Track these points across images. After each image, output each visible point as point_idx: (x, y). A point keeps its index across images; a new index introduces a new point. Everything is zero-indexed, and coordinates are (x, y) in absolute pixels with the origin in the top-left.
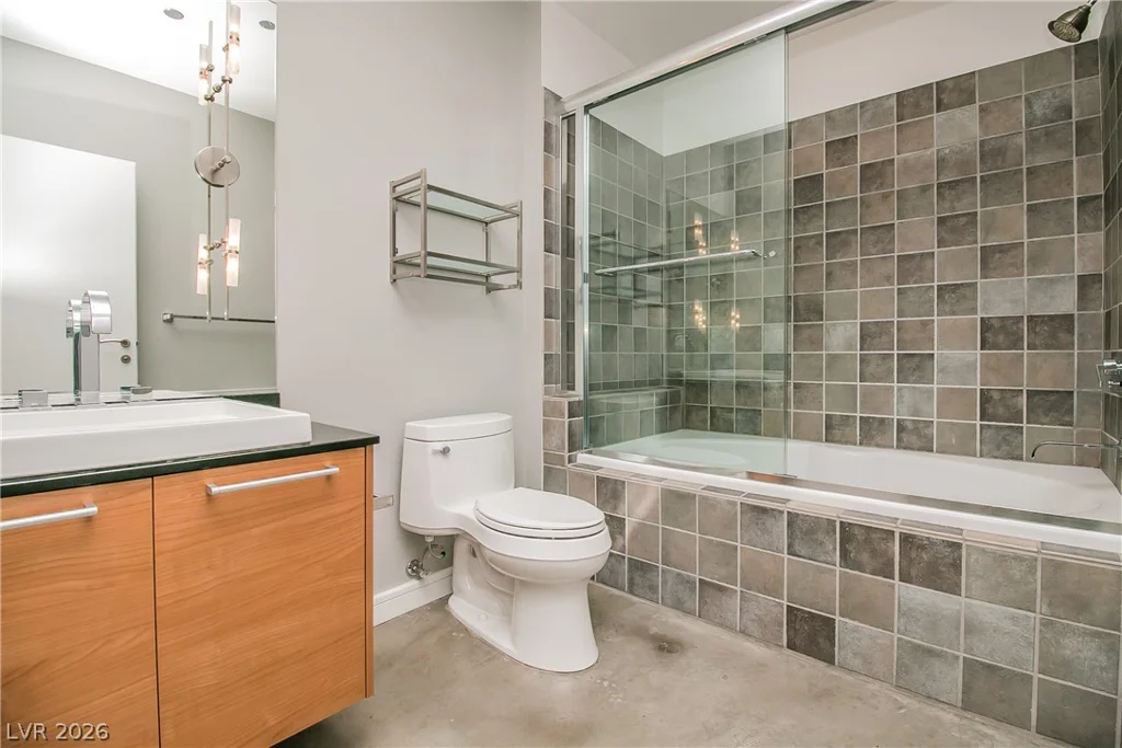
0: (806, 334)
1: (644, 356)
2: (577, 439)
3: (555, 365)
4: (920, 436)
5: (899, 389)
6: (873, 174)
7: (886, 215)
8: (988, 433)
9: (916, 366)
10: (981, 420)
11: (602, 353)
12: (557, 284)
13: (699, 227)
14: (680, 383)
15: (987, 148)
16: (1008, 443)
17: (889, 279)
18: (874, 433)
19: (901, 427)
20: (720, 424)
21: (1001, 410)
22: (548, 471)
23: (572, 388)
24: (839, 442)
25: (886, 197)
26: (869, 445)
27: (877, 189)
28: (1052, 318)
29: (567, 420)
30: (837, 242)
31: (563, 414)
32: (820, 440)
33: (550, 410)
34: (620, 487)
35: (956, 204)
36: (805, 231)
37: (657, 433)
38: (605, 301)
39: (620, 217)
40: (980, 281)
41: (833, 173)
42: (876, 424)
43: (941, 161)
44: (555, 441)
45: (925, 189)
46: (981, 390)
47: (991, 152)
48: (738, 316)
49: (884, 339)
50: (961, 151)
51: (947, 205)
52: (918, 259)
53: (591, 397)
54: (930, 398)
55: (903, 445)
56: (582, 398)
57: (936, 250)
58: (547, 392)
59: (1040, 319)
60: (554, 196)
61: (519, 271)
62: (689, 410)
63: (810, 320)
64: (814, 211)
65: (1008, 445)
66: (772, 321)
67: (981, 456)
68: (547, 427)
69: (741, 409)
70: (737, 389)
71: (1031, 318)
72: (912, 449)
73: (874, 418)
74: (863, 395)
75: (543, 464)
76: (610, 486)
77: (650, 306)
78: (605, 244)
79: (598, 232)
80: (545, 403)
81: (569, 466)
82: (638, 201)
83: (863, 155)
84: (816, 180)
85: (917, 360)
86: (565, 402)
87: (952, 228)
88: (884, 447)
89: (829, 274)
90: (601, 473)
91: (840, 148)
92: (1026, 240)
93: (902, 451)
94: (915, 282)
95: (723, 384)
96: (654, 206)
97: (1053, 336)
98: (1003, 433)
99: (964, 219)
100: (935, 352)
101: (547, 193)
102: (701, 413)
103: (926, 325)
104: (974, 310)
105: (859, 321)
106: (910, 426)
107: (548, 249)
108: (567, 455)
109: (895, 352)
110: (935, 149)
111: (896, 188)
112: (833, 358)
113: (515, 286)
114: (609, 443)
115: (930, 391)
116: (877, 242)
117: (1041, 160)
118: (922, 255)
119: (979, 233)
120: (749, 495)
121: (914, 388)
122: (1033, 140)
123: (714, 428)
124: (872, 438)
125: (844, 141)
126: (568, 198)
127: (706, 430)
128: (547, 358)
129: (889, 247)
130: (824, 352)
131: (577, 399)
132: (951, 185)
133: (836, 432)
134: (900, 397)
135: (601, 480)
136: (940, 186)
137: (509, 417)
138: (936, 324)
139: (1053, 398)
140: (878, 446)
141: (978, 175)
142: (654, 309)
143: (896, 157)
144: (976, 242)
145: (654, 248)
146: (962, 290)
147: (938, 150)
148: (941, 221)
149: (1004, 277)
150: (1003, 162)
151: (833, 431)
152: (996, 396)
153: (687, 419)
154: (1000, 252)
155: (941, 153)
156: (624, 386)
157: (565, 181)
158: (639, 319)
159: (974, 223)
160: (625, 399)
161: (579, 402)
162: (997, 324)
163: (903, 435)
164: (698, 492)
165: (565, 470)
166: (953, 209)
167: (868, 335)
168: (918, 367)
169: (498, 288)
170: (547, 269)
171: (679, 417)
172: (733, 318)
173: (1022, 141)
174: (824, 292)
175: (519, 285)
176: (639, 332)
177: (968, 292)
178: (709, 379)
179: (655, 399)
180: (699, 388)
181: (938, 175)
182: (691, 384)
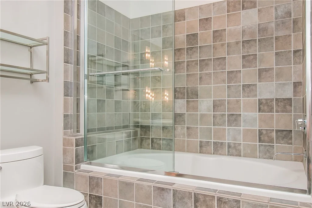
0: (191, 104)
1: (120, 114)
2: (80, 157)
3: (70, 120)
4: (236, 150)
5: (228, 129)
6: (218, 35)
7: (222, 53)
8: (262, 148)
9: (234, 119)
10: (259, 143)
11: (97, 113)
12: (71, 79)
13: (148, 53)
14: (138, 126)
15: (261, 27)
16: (269, 152)
17: (224, 81)
18: (219, 149)
19: (229, 147)
20: (155, 145)
21: (266, 138)
22: (65, 174)
23: (78, 131)
24: (205, 153)
25: (223, 45)
26: (217, 154)
27: (219, 41)
28: (284, 99)
29: (74, 148)
30: (204, 63)
31: (73, 145)
32: (197, 152)
33: (66, 143)
34: (99, 181)
35: (249, 50)
36: (191, 58)
37: (125, 151)
38: (99, 87)
39: (107, 46)
40: (258, 83)
41: (202, 33)
42: (219, 145)
43: (244, 31)
44: (69, 158)
45: (237, 43)
46: (259, 129)
47: (262, 30)
48: (167, 95)
49: (222, 107)
50: (251, 27)
51: (246, 50)
52: (235, 73)
53: (89, 136)
54: (240, 133)
55: (230, 154)
56: (83, 137)
57: (242, 69)
58: (65, 134)
59: (280, 100)
60: (70, 35)
61: (47, 72)
62: (142, 139)
63: (193, 98)
64: (194, 49)
65: (269, 153)
66: (178, 98)
67: (259, 158)
68: (65, 152)
69: (165, 139)
70: (163, 129)
71: (277, 99)
72: (233, 155)
73: (219, 142)
74: (215, 132)
75: (63, 171)
76: (95, 181)
77: (123, 90)
78: (99, 60)
79: (95, 54)
80: (64, 139)
81: (76, 171)
82: (117, 40)
83: (214, 26)
84: (195, 35)
85: (234, 117)
86: (74, 139)
87: (248, 60)
88: (223, 155)
89: (201, 78)
90: (91, 174)
91: (205, 22)
92: (275, 67)
93: (229, 156)
94: (234, 83)
95: (157, 127)
96: (126, 43)
97: (285, 107)
98: (268, 148)
99: (252, 57)
100: (242, 113)
101: (66, 34)
102: (148, 141)
103: (238, 101)
104: (256, 96)
105: (212, 99)
106: (232, 145)
107: (66, 62)
108: (74, 166)
109: (227, 113)
110: (241, 26)
111: (227, 42)
112: (202, 116)
113: (45, 80)
114: (98, 158)
115: (240, 130)
116: (219, 65)
117: (280, 34)
118: (237, 71)
119: (257, 63)
120: (158, 182)
121: (234, 129)
122: (277, 25)
123: (153, 148)
124: (218, 151)
125: (207, 19)
126: (78, 36)
127: (149, 149)
128: (66, 116)
129: (224, 67)
130: (199, 113)
131: (81, 137)
132: (248, 42)
133: (204, 149)
134: (229, 133)
135: (91, 178)
136: (243, 42)
137: (41, 148)
138: (242, 101)
139: (285, 133)
140: (220, 154)
141: (257, 38)
142: (125, 91)
143: (226, 28)
144: (256, 67)
145: (125, 63)
146: (251, 87)
147: (242, 27)
148: (244, 57)
149: (267, 82)
150: (267, 33)
151: (202, 148)
152: (264, 132)
153: (141, 144)
154: (266, 71)
155: (244, 28)
156: (109, 129)
157: (76, 27)
158: (118, 96)
159: (256, 59)
160: (108, 136)
161: (82, 138)
162: (264, 102)
163: (230, 149)
164: (135, 182)
165: (74, 173)
166: (248, 52)
167: (216, 106)
168: (235, 120)
169: (36, 81)
170: (66, 71)
171: (137, 143)
172: (166, 95)
173: (273, 25)
174: (199, 86)
175: (48, 79)
176: (117, 103)
177: (254, 88)
178: (151, 125)
179: (124, 135)
180: (146, 129)
181: (242, 37)
182: (142, 127)
